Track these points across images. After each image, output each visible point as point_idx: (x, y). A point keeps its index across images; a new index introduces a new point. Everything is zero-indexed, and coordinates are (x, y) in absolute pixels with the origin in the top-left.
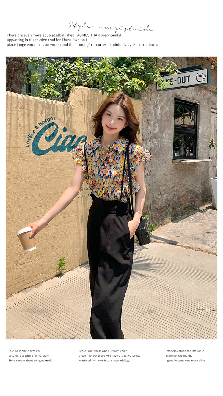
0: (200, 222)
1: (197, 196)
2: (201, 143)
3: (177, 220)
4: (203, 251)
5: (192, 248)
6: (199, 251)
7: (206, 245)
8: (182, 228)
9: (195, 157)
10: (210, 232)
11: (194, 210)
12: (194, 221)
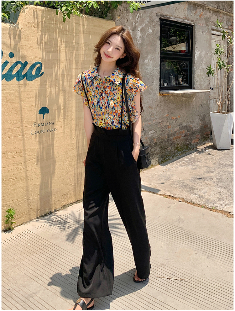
0: (194, 165)
2: (199, 70)
3: (166, 162)
4: (187, 202)
5: (176, 198)
6: (183, 201)
7: (193, 194)
8: (169, 173)
9: (190, 87)
10: (202, 177)
11: (190, 149)
12: (186, 164)
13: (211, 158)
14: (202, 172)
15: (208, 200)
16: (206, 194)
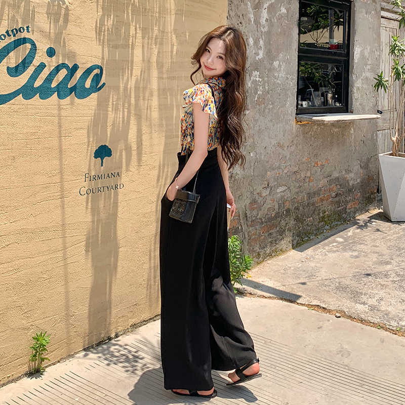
0: (354, 250)
1: (350, 190)
2: (360, 81)
3: (305, 245)
4: (350, 317)
5: (330, 311)
6: (343, 317)
7: (359, 303)
8: (312, 264)
9: (346, 109)
10: (372, 272)
11: (345, 221)
12: (341, 247)
13: (383, 238)
14: (371, 263)
15: (386, 314)
16: (382, 303)
